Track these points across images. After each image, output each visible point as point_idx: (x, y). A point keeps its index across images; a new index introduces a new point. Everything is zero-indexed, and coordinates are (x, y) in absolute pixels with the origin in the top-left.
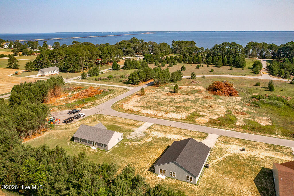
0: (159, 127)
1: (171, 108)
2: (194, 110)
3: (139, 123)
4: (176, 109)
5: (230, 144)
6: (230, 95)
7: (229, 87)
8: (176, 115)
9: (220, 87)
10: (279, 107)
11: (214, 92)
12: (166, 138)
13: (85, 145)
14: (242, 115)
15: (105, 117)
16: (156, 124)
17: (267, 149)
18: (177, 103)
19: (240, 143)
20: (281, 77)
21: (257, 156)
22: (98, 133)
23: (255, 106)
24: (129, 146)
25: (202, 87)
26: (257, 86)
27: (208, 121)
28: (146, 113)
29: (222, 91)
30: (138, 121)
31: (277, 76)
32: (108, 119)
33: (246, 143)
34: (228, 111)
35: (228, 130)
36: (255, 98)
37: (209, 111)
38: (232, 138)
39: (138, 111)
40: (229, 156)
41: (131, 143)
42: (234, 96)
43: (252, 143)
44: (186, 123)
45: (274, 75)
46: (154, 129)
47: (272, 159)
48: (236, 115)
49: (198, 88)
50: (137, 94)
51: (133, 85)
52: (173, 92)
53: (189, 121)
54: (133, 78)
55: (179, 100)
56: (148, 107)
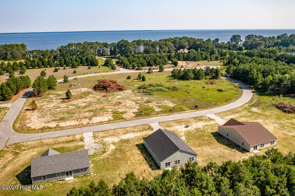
0: (101, 133)
1: (87, 113)
2: (111, 110)
3: (78, 137)
4: (92, 113)
5: (173, 126)
6: (120, 90)
7: (115, 83)
8: (101, 118)
9: (109, 84)
10: (164, 91)
11: (104, 90)
12: (124, 140)
13: (53, 181)
14: (150, 103)
15: (25, 144)
16: (96, 132)
17: (195, 121)
18: (85, 107)
19: (177, 123)
20: (135, 69)
21: (198, 128)
22: (67, 159)
23: (149, 95)
24: (103, 160)
25: (86, 88)
26: (129, 79)
27: (134, 115)
28: (68, 125)
29: (112, 88)
30: (74, 135)
31: (131, 69)
32: (32, 146)
33: (180, 122)
34: (136, 103)
35: (157, 117)
36: (141, 88)
37: (123, 107)
38: (168, 121)
39: (55, 126)
40: (185, 134)
41: (101, 157)
42: (124, 90)
43: (184, 120)
44: (119, 122)
45: (129, 69)
46: (100, 136)
47: (207, 126)
48: (146, 104)
49: (84, 90)
50: (26, 110)
51: (4, 101)
52: (66, 99)
53: (119, 119)
54: (4, 93)
55: (84, 105)
56: (62, 119)
